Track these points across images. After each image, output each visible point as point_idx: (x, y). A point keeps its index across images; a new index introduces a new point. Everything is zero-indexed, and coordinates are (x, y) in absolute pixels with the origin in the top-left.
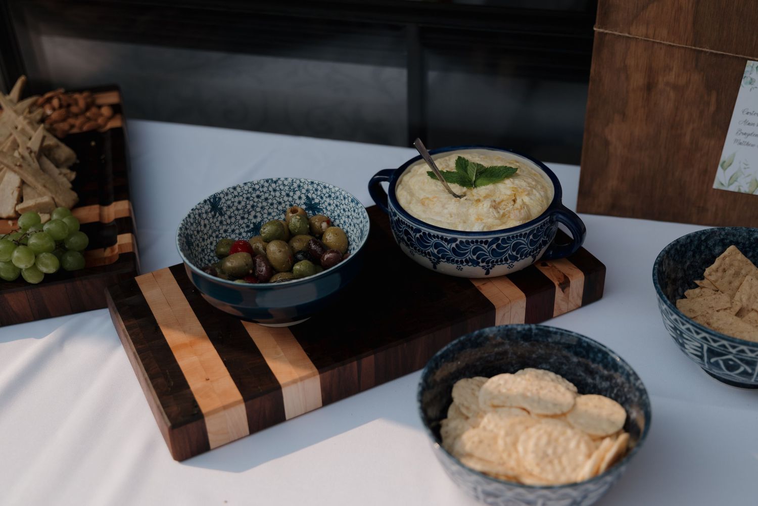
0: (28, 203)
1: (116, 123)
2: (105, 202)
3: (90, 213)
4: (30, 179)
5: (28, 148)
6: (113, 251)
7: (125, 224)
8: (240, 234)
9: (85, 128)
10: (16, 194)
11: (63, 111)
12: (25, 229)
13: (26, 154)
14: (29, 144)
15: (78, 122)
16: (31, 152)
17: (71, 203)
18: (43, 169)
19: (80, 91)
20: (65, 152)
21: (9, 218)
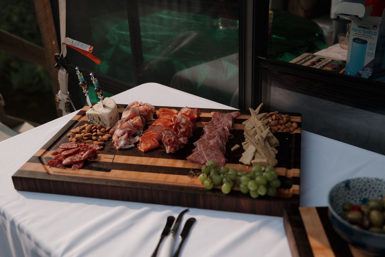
0: (257, 160)
1: (298, 131)
2: (289, 168)
3: (282, 171)
4: (260, 150)
5: (261, 136)
6: (289, 191)
7: (297, 180)
8: (356, 201)
9: (284, 131)
10: (252, 155)
11: (276, 121)
12: (255, 172)
13: (260, 139)
14: (262, 135)
15: (282, 128)
16: (262, 138)
17: (274, 165)
18: (265, 146)
19: (285, 113)
20: (275, 140)
21: (247, 165)
